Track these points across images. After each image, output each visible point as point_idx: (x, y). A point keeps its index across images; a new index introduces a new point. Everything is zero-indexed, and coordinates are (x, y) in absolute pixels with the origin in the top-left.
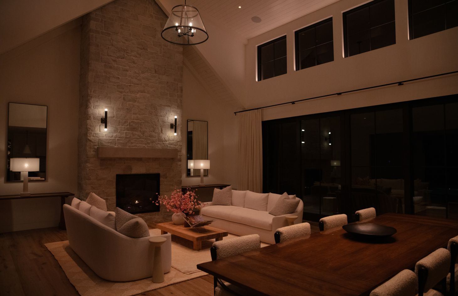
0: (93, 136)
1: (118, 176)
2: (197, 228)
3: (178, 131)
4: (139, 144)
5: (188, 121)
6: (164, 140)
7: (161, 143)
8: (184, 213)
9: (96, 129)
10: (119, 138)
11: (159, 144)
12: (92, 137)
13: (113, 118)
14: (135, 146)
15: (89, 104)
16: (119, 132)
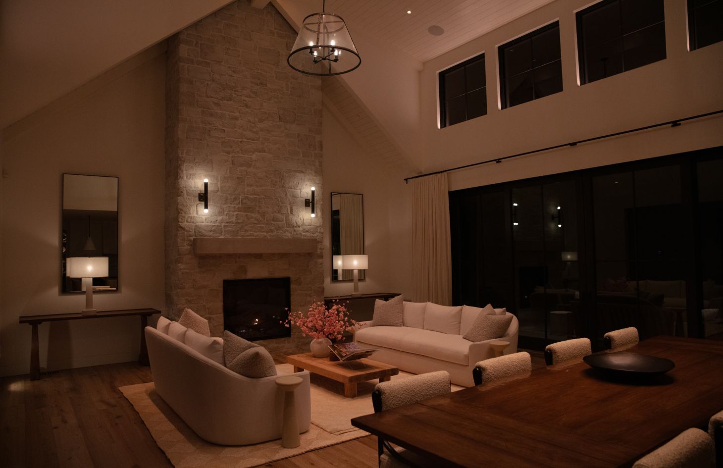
0: (187, 221)
1: (226, 283)
2: (349, 361)
3: (316, 210)
4: (256, 232)
5: (331, 195)
6: (295, 225)
7: (292, 229)
8: (329, 338)
9: (192, 210)
10: (227, 223)
11: (288, 231)
12: (185, 223)
13: (216, 193)
14: (250, 236)
15: (180, 172)
16: (227, 214)
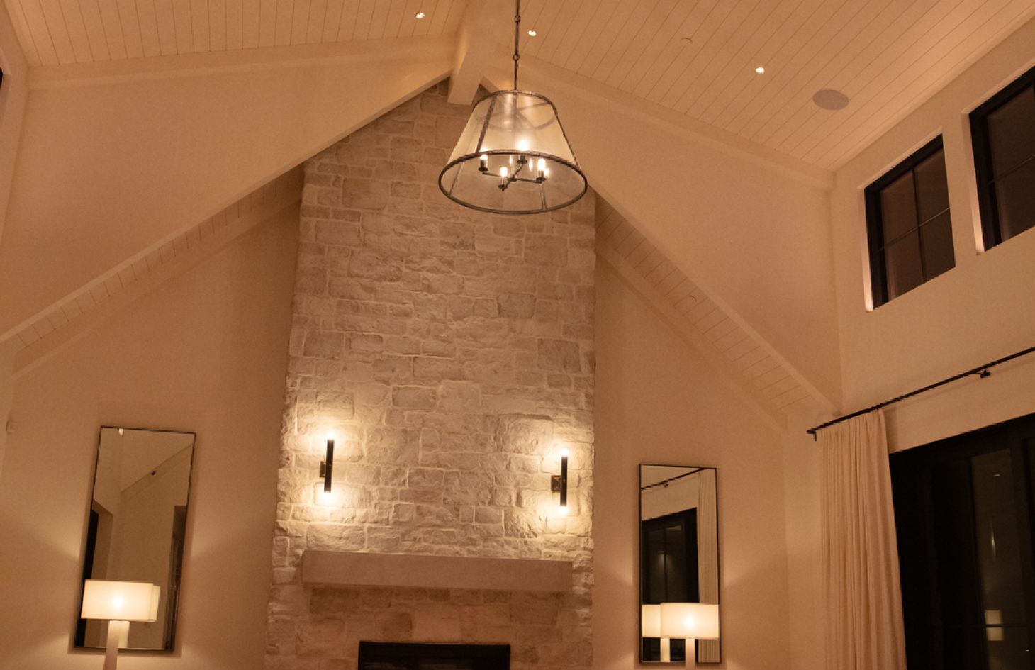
0: (293, 517)
1: (366, 648)
3: (571, 499)
4: (438, 543)
5: (641, 467)
6: (527, 529)
7: (519, 540)
9: (304, 496)
10: (376, 522)
11: (508, 543)
12: (290, 520)
13: (357, 461)
14: (425, 550)
15: (286, 420)
16: (376, 505)
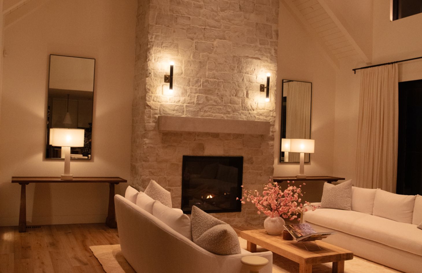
0: (153, 100)
2: (304, 242)
3: (270, 95)
4: (214, 113)
5: (283, 82)
6: (250, 108)
7: (247, 112)
8: (283, 218)
9: (158, 91)
10: (189, 103)
11: (243, 113)
12: (152, 102)
13: (180, 75)
14: (209, 116)
15: (149, 55)
16: (189, 95)
